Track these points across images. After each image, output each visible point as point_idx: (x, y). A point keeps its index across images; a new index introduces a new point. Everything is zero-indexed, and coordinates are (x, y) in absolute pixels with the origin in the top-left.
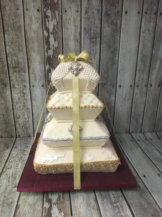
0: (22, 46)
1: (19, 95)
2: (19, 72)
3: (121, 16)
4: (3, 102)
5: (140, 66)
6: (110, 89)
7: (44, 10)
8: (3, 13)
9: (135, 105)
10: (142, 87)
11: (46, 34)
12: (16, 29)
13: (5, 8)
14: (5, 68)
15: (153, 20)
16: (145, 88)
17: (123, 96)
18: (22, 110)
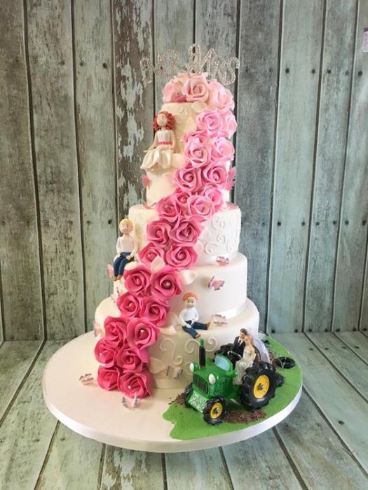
0: (68, 138)
1: (57, 242)
2: (59, 192)
3: (276, 78)
4: (20, 258)
5: (320, 180)
6: (257, 230)
7: (118, 66)
8: (32, 72)
9: (315, 266)
10: (327, 225)
11: (120, 113)
12: (57, 102)
13: (36, 61)
14: (29, 183)
15: (344, 87)
16: (332, 227)
17: (285, 245)
18: (63, 275)
